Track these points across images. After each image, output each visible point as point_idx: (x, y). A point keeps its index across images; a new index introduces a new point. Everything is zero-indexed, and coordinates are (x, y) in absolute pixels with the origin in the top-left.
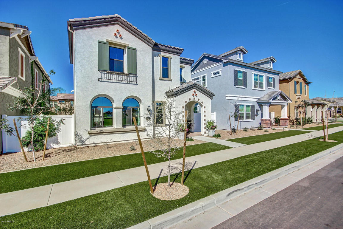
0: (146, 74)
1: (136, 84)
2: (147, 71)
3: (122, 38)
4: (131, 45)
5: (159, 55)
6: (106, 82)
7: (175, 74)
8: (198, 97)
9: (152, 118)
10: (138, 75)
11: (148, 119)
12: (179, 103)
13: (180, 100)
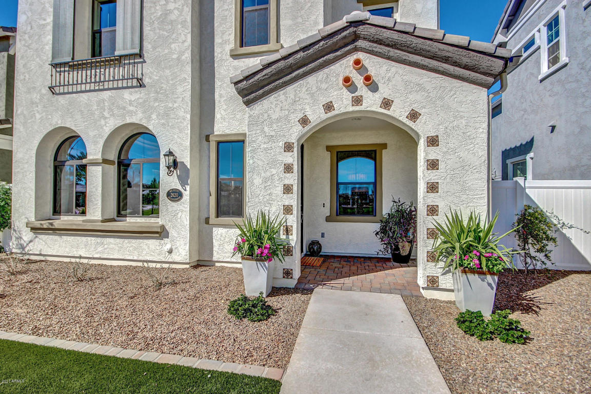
0: (173, 46)
1: (141, 85)
2: (174, 35)
6: (69, 93)
7: (300, 20)
8: (384, 91)
9: (186, 195)
10: (145, 55)
11: (175, 195)
12: (266, 129)
13: (274, 117)
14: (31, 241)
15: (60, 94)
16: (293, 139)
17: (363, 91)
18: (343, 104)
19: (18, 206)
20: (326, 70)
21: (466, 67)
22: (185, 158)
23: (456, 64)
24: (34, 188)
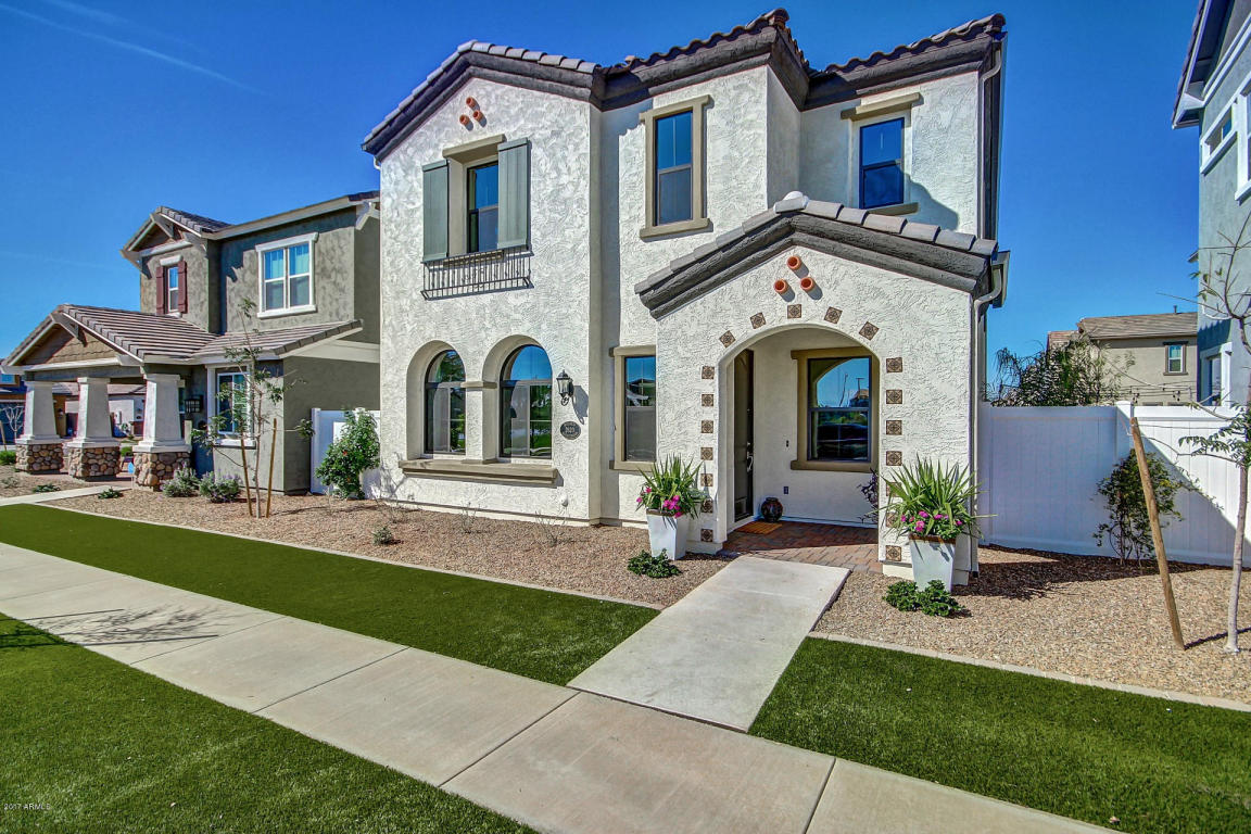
0: (567, 232)
1: (530, 286)
2: (568, 218)
3: (482, 121)
4: (514, 133)
5: (641, 116)
6: (443, 298)
7: (734, 183)
8: (830, 298)
9: (585, 429)
10: (533, 247)
11: (571, 431)
12: (680, 349)
13: (690, 333)
14: (402, 483)
15: (433, 299)
16: (714, 363)
17: (801, 297)
18: (777, 316)
19: (387, 441)
20: (755, 272)
21: (936, 266)
22: (582, 380)
23: (921, 261)
24: (405, 417)
